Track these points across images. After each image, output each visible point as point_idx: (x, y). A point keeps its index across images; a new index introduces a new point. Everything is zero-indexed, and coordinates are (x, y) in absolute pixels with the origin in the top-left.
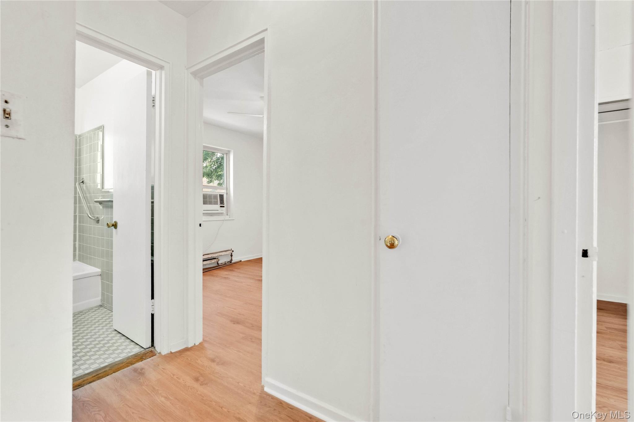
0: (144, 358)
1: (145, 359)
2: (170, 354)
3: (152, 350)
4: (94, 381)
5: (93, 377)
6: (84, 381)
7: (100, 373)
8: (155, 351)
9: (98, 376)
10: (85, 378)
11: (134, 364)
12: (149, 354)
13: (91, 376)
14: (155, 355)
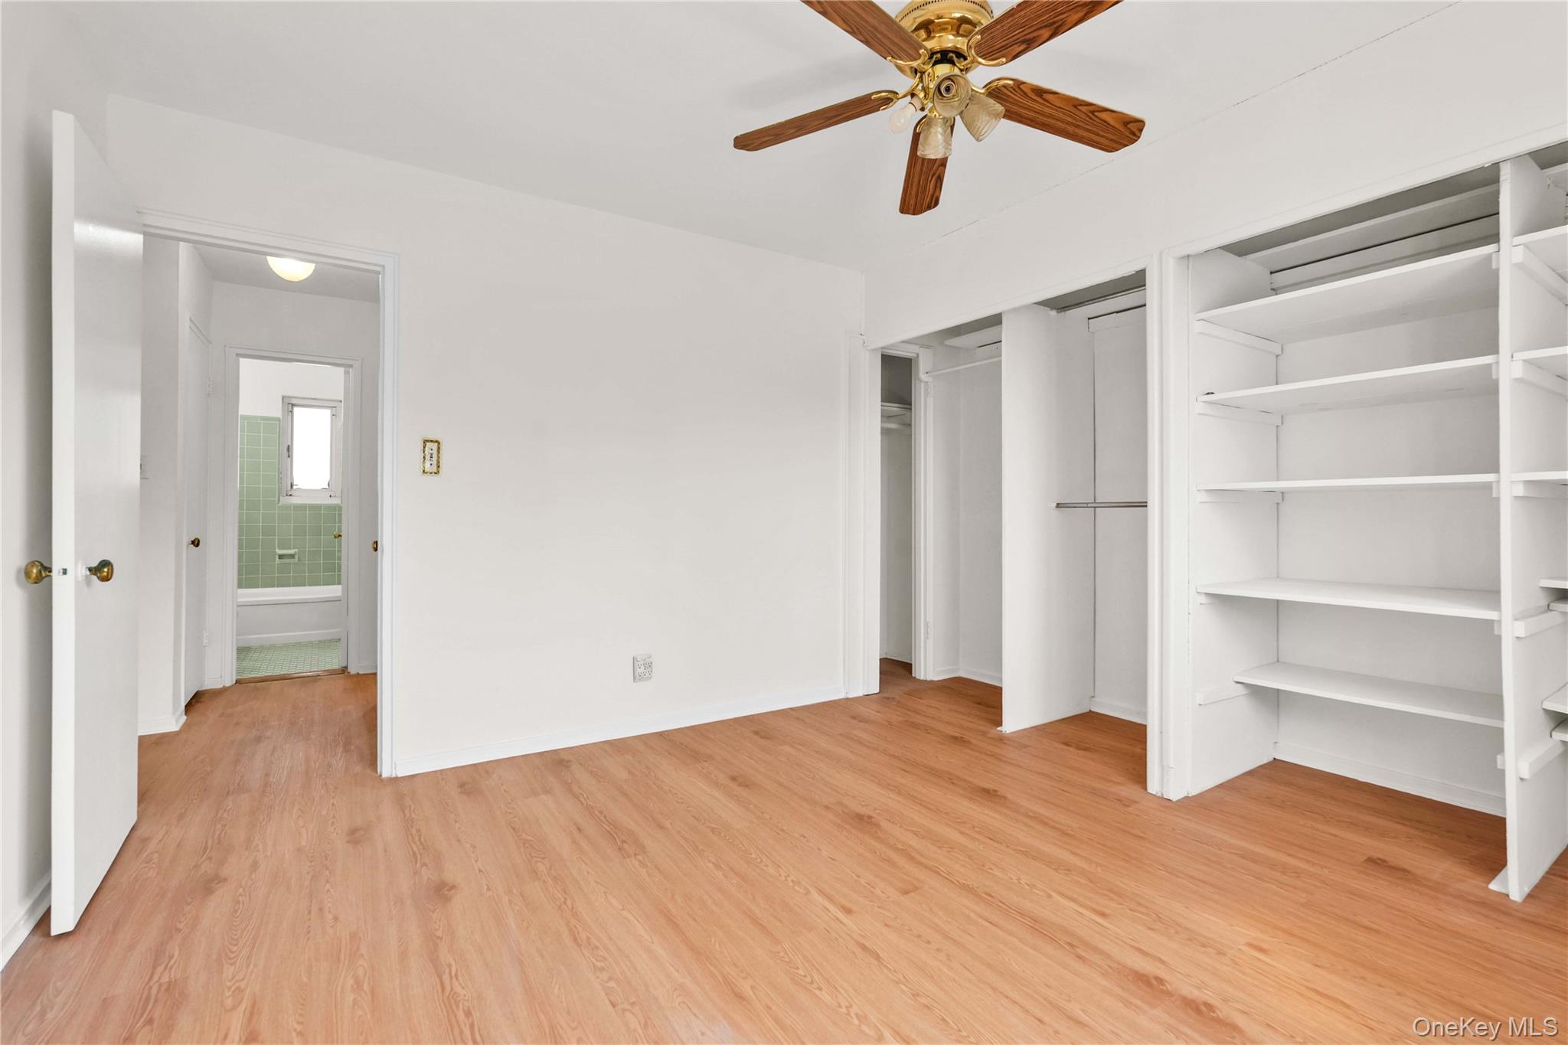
0: (332, 673)
1: (331, 675)
14: (344, 675)
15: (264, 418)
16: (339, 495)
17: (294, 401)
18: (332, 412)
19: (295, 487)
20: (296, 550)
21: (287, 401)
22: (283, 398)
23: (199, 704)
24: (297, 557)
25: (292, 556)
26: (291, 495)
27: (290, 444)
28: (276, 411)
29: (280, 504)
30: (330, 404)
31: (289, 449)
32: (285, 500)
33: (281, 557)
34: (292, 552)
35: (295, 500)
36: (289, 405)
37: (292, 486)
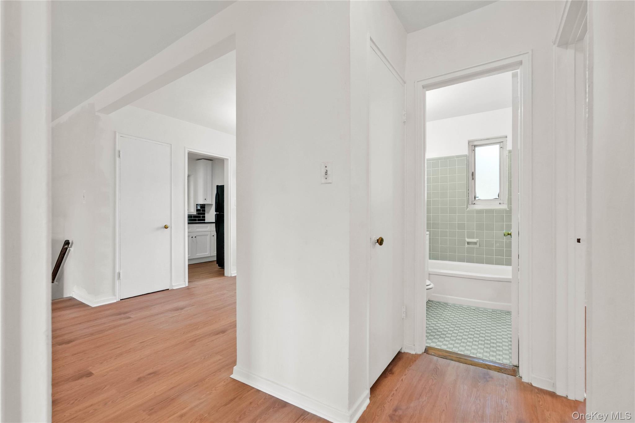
0: (503, 371)
1: (502, 373)
2: (529, 385)
3: (516, 370)
4: (455, 361)
5: (456, 357)
6: (450, 356)
7: (462, 358)
8: (518, 373)
9: (459, 359)
10: (451, 355)
11: (490, 369)
12: (510, 371)
13: (455, 356)
14: (514, 376)
15: (458, 157)
16: (506, 202)
17: (476, 143)
18: (500, 146)
19: (477, 199)
20: (478, 239)
21: (471, 144)
22: (469, 142)
23: (386, 379)
24: (478, 244)
25: (475, 243)
26: (474, 204)
27: (473, 171)
28: (464, 150)
29: (468, 210)
30: (500, 141)
31: (473, 174)
32: (472, 207)
33: (468, 243)
34: (474, 240)
35: (478, 207)
36: (473, 146)
37: (475, 198)
